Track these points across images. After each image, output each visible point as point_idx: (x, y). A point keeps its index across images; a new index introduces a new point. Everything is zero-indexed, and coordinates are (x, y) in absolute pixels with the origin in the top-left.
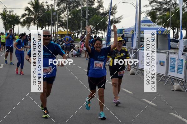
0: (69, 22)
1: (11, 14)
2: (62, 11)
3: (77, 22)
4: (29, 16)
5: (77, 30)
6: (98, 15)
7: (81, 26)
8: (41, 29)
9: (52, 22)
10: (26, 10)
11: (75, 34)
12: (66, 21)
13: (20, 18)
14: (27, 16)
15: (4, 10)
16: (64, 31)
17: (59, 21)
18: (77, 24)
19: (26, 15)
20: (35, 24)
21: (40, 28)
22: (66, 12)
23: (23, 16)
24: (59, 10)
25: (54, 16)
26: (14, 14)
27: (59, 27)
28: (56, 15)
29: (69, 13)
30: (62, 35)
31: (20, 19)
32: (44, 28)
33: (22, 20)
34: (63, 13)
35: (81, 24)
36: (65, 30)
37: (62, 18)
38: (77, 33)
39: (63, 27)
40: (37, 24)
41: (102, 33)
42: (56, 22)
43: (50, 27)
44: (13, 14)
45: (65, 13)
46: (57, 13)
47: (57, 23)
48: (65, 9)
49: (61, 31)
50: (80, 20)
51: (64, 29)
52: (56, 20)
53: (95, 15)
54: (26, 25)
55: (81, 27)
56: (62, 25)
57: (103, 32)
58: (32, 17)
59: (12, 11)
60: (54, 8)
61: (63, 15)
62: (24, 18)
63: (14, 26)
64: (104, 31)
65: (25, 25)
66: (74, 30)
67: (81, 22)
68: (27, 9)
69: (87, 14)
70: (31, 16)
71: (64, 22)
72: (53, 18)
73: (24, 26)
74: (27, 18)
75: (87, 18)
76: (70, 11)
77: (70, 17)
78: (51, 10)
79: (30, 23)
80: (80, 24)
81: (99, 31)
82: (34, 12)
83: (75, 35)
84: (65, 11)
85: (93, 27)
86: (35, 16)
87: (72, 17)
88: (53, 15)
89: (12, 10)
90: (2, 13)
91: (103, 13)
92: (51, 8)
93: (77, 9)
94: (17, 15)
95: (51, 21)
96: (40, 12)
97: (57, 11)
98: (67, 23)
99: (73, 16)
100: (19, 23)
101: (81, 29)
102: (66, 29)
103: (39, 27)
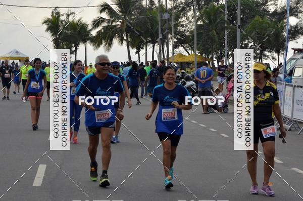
0: (197, 34)
1: (71, 19)
2: (183, 9)
3: (217, 34)
4: (109, 22)
5: (217, 53)
6: (262, 16)
7: (226, 42)
8: (136, 53)
9: (160, 37)
10: (101, 11)
11: (213, 61)
12: (191, 32)
13: (90, 27)
14: (105, 24)
15: (55, 12)
16: (187, 55)
17: (177, 33)
18: (217, 39)
19: (103, 20)
20: (122, 40)
21: (135, 50)
22: (192, 12)
23: (97, 23)
24: (175, 8)
25: (164, 22)
26: (76, 20)
27: (175, 46)
28: (169, 20)
29: (198, 14)
30: (183, 65)
31: (91, 30)
32: (143, 48)
33: (94, 33)
34: (184, 15)
35: (226, 37)
36: (190, 52)
37: (182, 26)
38: (216, 58)
39: (185, 45)
40: (127, 40)
41: (273, 58)
42: (169, 36)
43: (157, 47)
44: (73, 20)
45: (190, 14)
46: (171, 15)
47: (171, 38)
48: (188, 6)
49: (181, 55)
50: (223, 30)
51: (186, 50)
52: (170, 31)
53: (257, 18)
54: (104, 43)
55: (226, 46)
56: (183, 40)
57: (276, 55)
58: (115, 26)
59: (72, 13)
60: (164, 3)
61: (184, 19)
62: (99, 29)
63: (77, 46)
64: (278, 53)
65: (102, 43)
66: (210, 53)
67: (226, 33)
68: (105, 8)
69: (239, 16)
70: (114, 24)
71: (187, 34)
72: (162, 26)
73: (99, 46)
74: (104, 28)
75: (239, 23)
76: (199, 9)
77: (200, 23)
78: (157, 8)
79: (111, 40)
80: (224, 39)
81: (266, 53)
82: (120, 14)
83: (213, 64)
84: (190, 10)
85: (252, 44)
86: (123, 23)
87: (204, 22)
88: (162, 20)
89: (72, 11)
90: (51, 17)
91: (275, 12)
92: (157, 5)
93: (215, 4)
94: (83, 21)
95: (157, 32)
96: (133, 15)
97: (171, 10)
98: (193, 36)
99: (207, 22)
100: (88, 39)
101: (226, 49)
102: (193, 49)
103: (132, 48)
